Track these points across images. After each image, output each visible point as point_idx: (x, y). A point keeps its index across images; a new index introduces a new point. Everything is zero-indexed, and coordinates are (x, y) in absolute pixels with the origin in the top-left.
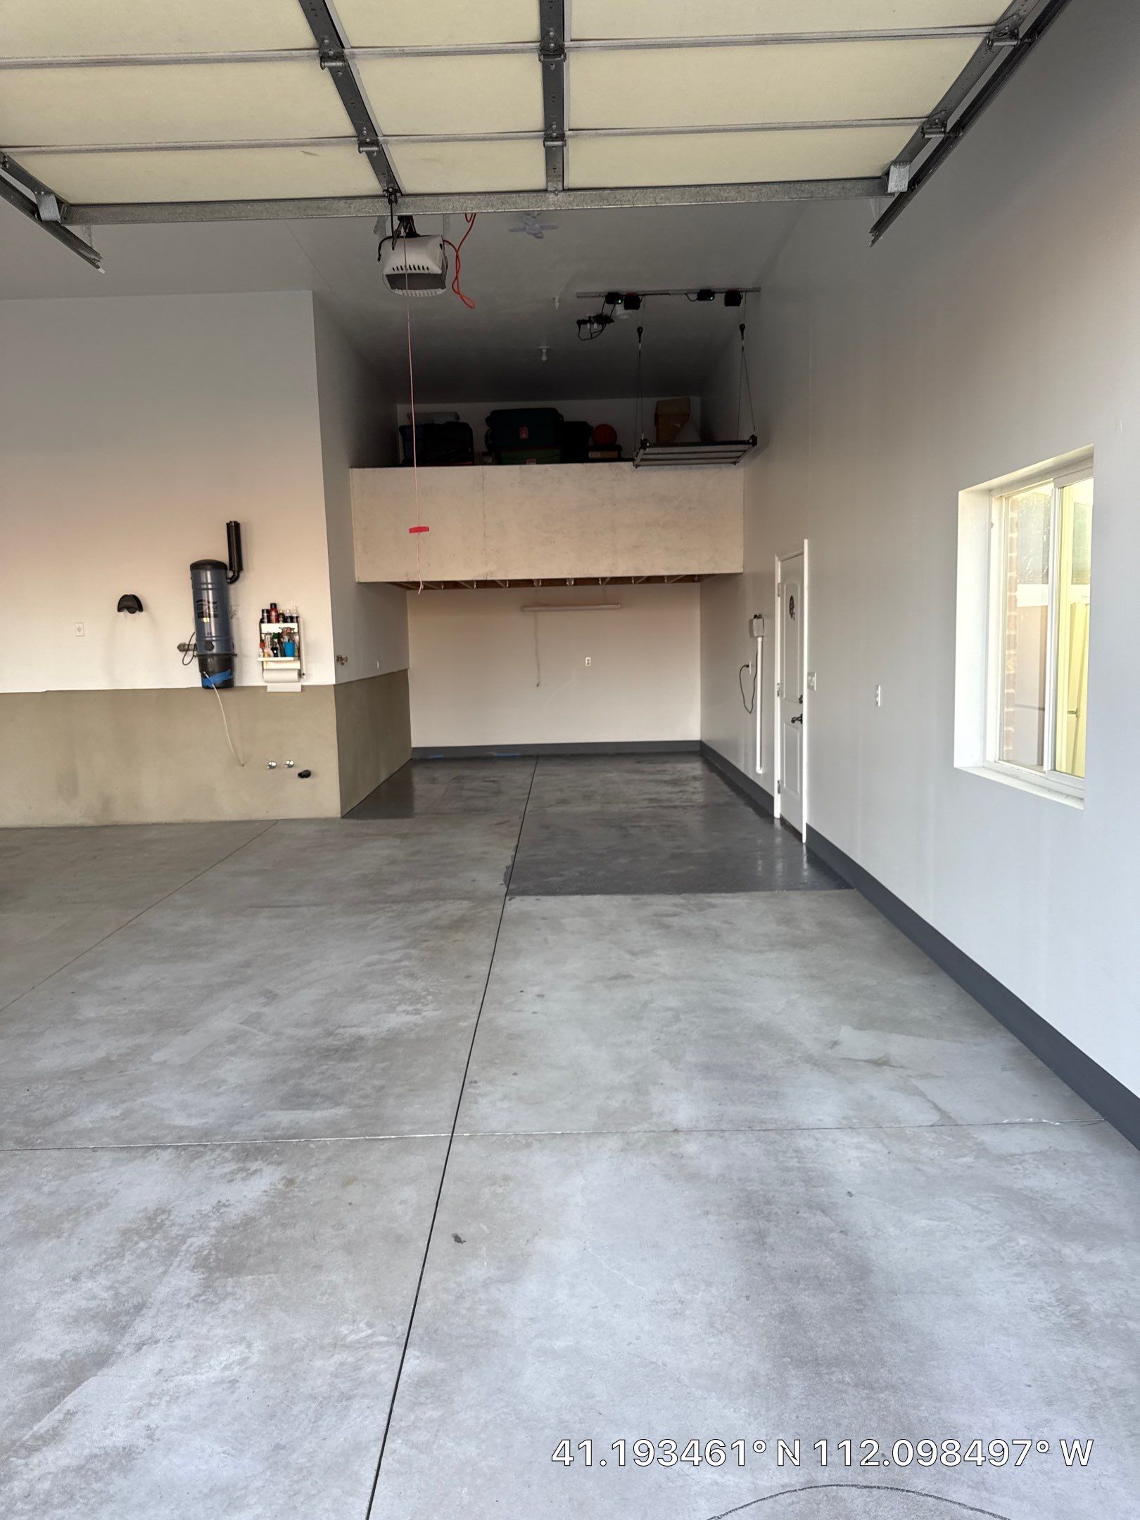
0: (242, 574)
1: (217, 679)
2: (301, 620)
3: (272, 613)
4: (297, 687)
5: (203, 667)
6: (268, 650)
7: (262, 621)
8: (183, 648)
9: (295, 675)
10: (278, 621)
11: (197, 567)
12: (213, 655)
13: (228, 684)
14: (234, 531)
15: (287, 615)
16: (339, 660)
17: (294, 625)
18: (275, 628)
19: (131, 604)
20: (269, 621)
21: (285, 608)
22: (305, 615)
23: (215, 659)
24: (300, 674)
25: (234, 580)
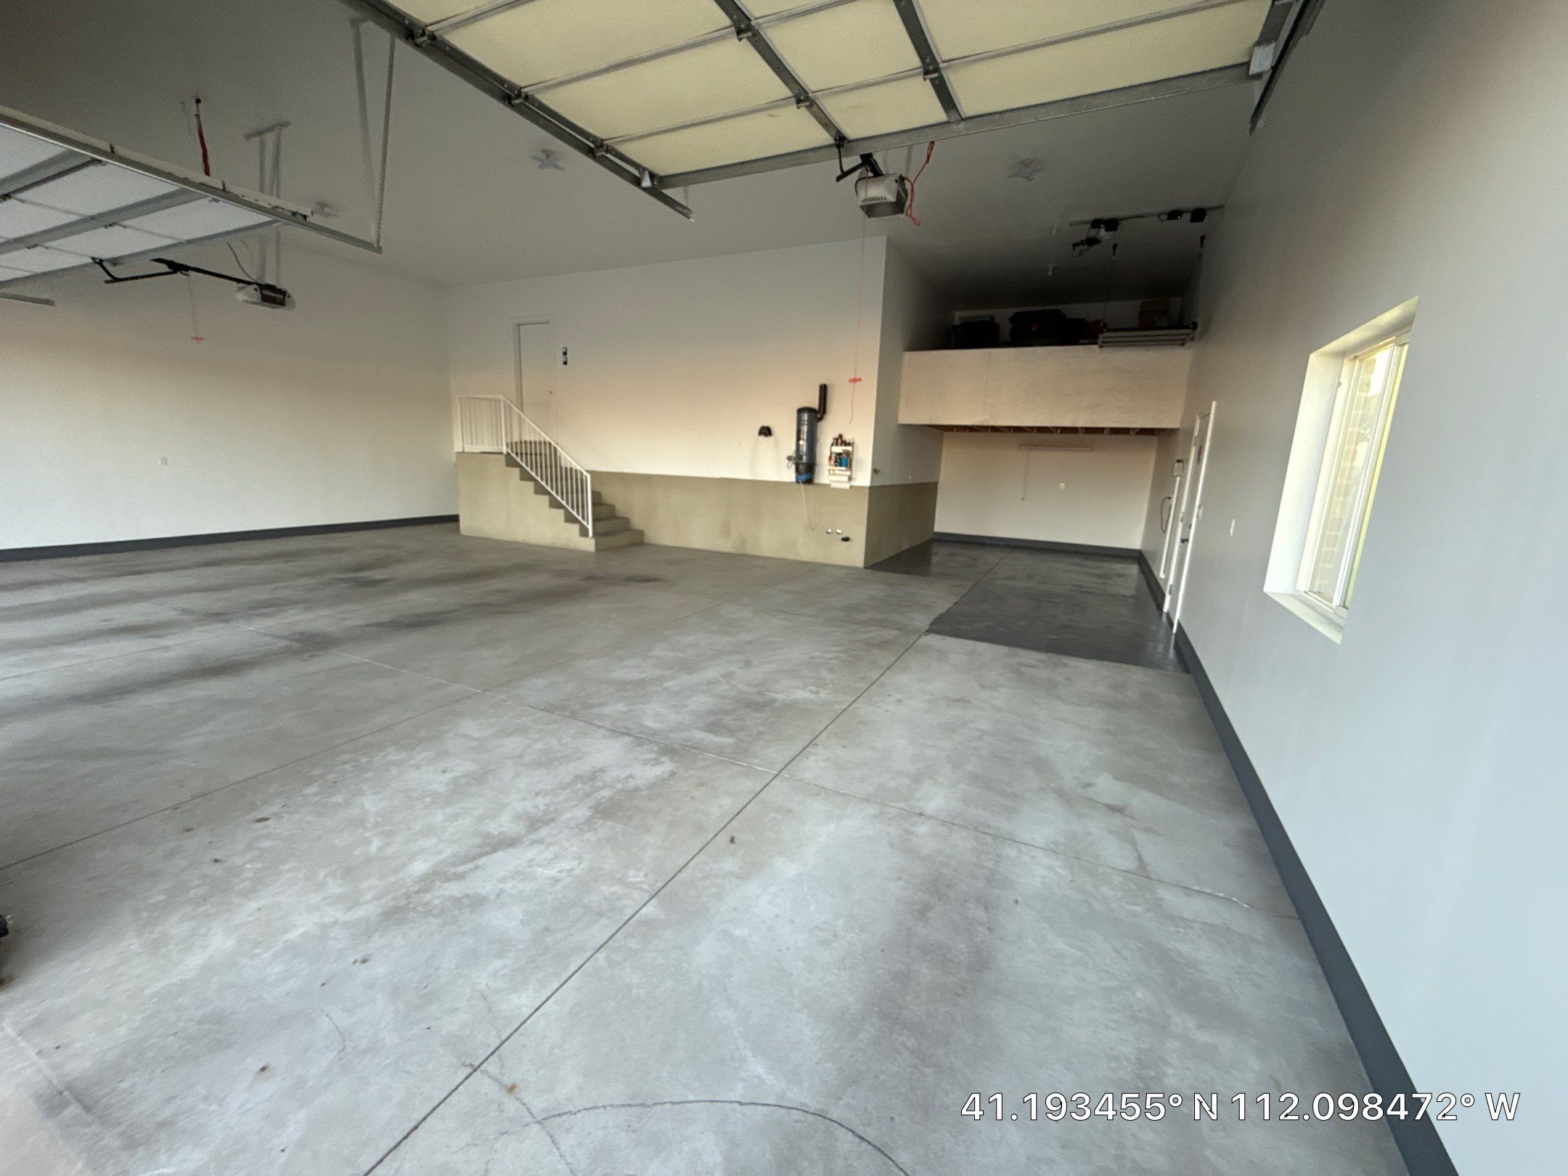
0: (826, 417)
1: (804, 477)
2: (855, 446)
3: (839, 440)
4: (847, 486)
5: (797, 470)
6: (832, 463)
7: (832, 445)
8: (789, 458)
9: (846, 479)
10: (841, 445)
11: (800, 411)
12: (802, 464)
13: (809, 481)
14: (824, 390)
15: (847, 441)
16: (875, 471)
17: (849, 448)
18: (839, 449)
19: (766, 431)
20: (837, 445)
21: (847, 438)
22: (858, 442)
23: (804, 465)
24: (850, 479)
25: (820, 419)
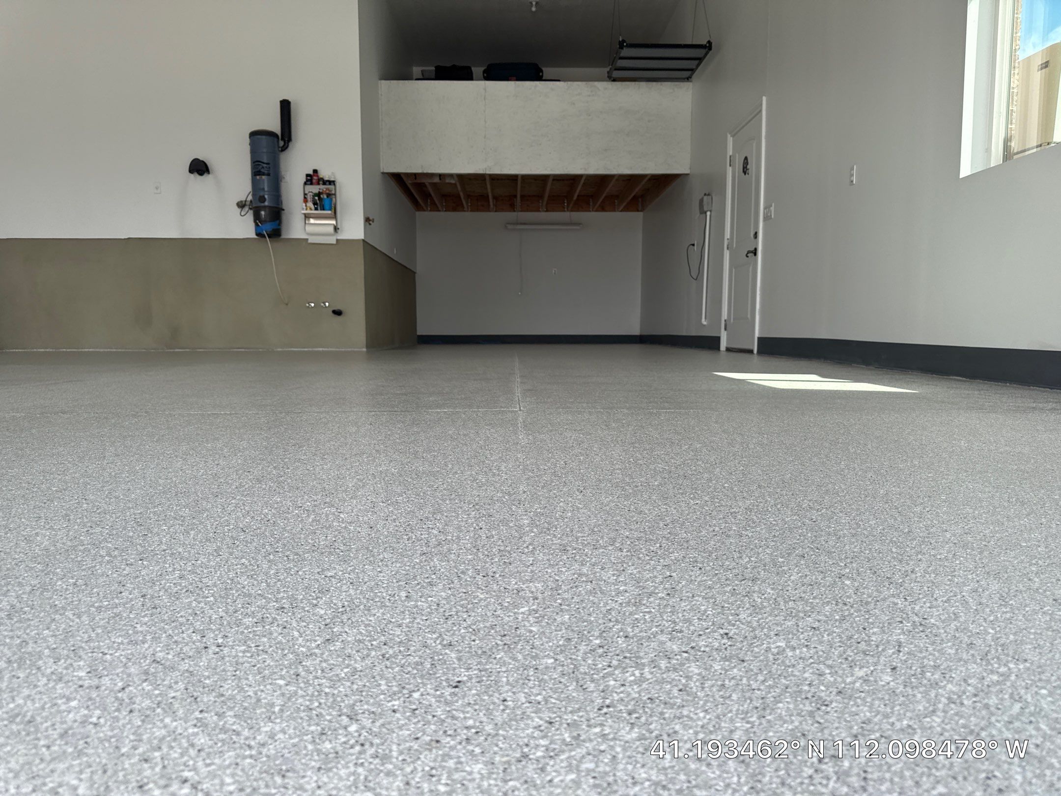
0: (291, 144)
1: (268, 227)
2: (337, 185)
3: (312, 178)
4: (332, 240)
5: (257, 218)
6: (310, 204)
7: (305, 184)
8: (241, 205)
9: (331, 229)
10: (319, 184)
11: (253, 134)
12: (265, 207)
13: (276, 234)
14: (285, 106)
15: (326, 179)
16: (367, 220)
17: (332, 187)
18: (315, 189)
19: (199, 168)
20: (312, 184)
21: (325, 174)
22: (340, 179)
23: (267, 210)
24: (336, 229)
25: (284, 148)
